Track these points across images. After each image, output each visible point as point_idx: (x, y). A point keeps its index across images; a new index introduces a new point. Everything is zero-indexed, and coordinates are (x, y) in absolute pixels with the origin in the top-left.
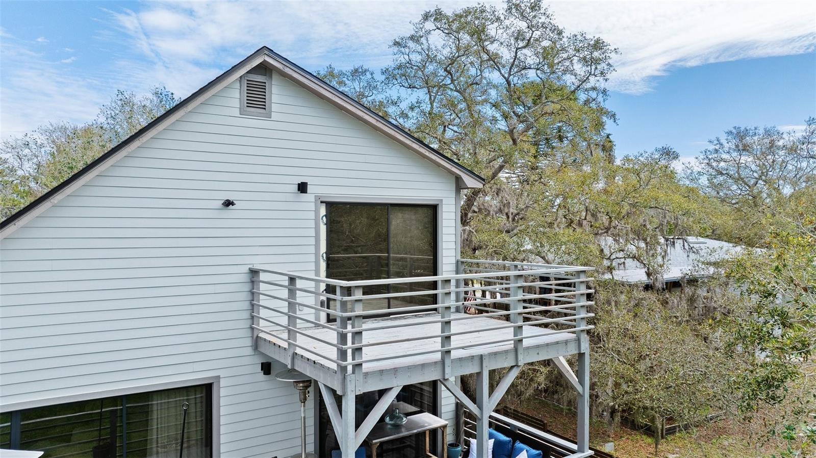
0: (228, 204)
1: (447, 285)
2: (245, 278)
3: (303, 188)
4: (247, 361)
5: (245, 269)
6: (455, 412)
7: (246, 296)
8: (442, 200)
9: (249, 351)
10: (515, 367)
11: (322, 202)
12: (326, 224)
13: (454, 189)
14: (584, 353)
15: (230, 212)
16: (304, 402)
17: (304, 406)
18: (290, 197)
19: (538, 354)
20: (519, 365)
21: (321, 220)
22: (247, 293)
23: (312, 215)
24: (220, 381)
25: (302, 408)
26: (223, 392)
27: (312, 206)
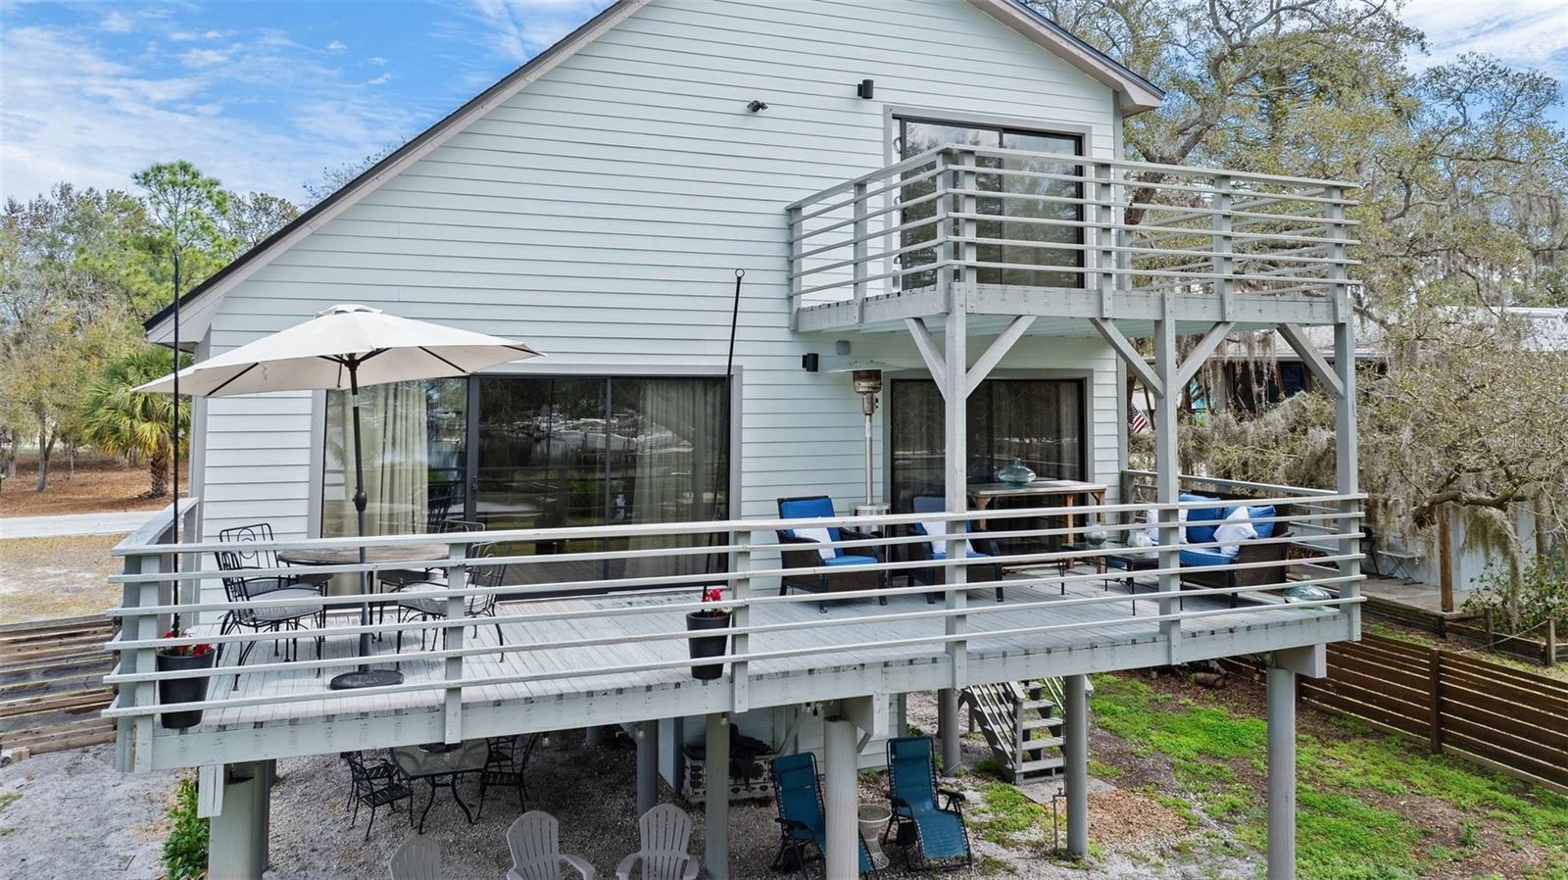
0: (757, 107)
1: (1104, 172)
2: (780, 222)
3: (865, 90)
4: (783, 349)
5: (781, 208)
6: (1118, 488)
7: (780, 249)
8: (1090, 128)
9: (785, 335)
10: (1221, 326)
11: (895, 117)
12: (901, 152)
13: (1112, 111)
14: (1344, 324)
15: (761, 120)
16: (870, 415)
17: (871, 421)
18: (846, 105)
19: (1260, 311)
20: (1227, 320)
21: (893, 147)
22: (781, 245)
23: (879, 135)
24: (742, 375)
25: (868, 423)
26: (747, 392)
27: (879, 122)
